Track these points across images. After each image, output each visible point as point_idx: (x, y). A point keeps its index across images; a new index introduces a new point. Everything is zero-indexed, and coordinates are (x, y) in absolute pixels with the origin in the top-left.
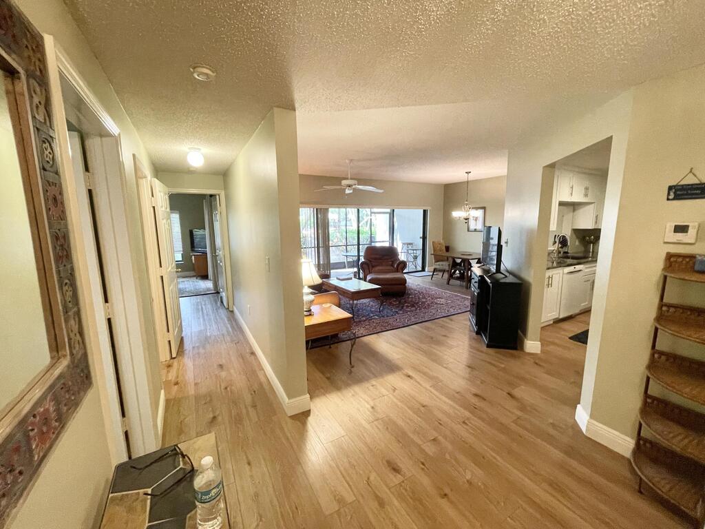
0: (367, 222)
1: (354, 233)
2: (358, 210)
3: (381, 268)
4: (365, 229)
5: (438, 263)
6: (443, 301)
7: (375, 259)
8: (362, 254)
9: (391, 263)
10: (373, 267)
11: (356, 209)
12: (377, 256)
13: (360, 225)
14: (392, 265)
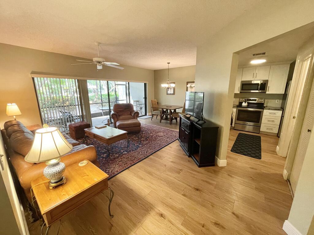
0: (113, 90)
1: (106, 95)
2: (108, 82)
3: (124, 117)
4: (112, 93)
5: (154, 112)
6: (161, 134)
7: (120, 111)
8: (112, 108)
9: (129, 113)
10: (119, 116)
11: (106, 81)
12: (121, 110)
13: (109, 91)
14: (131, 114)
